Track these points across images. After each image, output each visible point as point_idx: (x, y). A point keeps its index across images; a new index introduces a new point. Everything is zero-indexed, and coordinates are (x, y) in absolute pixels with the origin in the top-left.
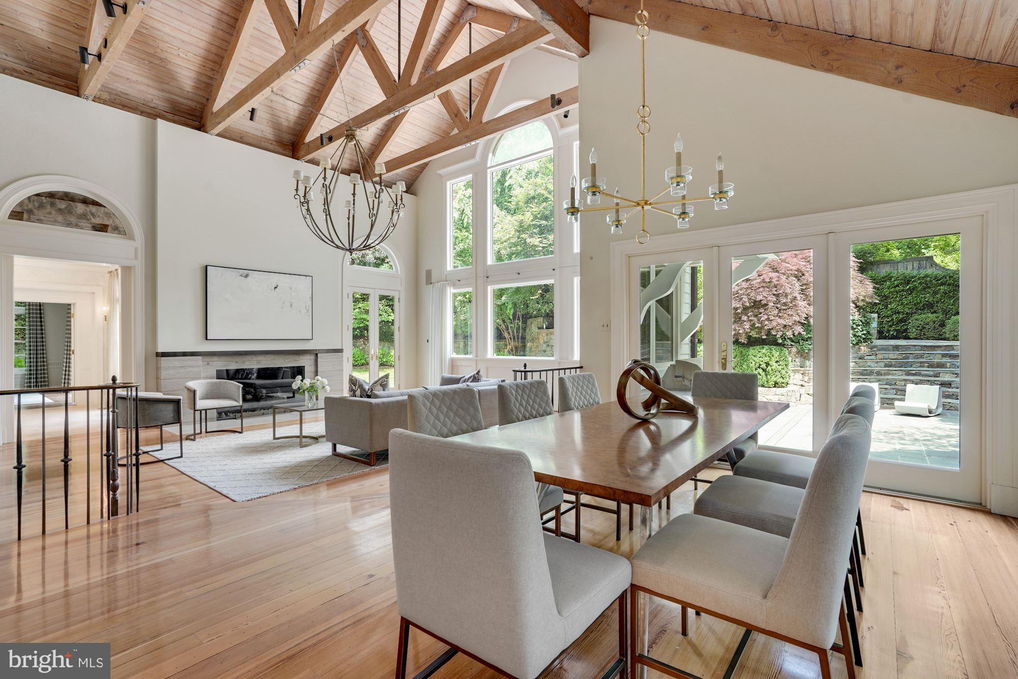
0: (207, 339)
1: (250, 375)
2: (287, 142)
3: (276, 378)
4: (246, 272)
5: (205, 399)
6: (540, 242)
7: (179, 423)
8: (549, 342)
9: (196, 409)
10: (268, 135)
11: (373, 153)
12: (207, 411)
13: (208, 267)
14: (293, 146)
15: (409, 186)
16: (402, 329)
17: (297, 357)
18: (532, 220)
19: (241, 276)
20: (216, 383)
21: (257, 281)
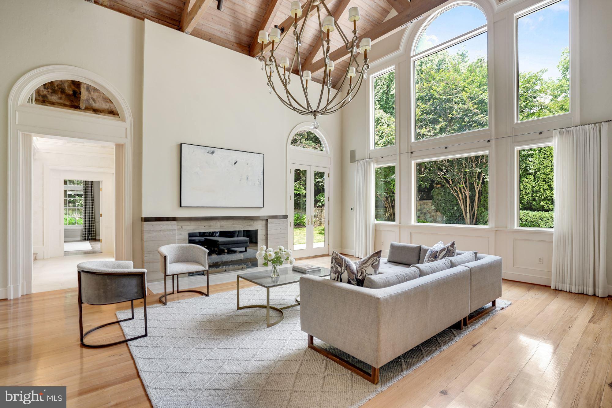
0: (181, 206)
1: (215, 234)
2: (245, 44)
3: (233, 237)
4: (212, 150)
5: (174, 263)
6: (429, 131)
7: (143, 298)
8: (422, 210)
9: (167, 274)
10: (230, 37)
11: (310, 53)
12: (179, 275)
13: (182, 144)
14: (249, 47)
15: (334, 84)
16: (331, 199)
17: (252, 222)
18: (420, 116)
19: (208, 153)
20: (186, 247)
21: (221, 158)
